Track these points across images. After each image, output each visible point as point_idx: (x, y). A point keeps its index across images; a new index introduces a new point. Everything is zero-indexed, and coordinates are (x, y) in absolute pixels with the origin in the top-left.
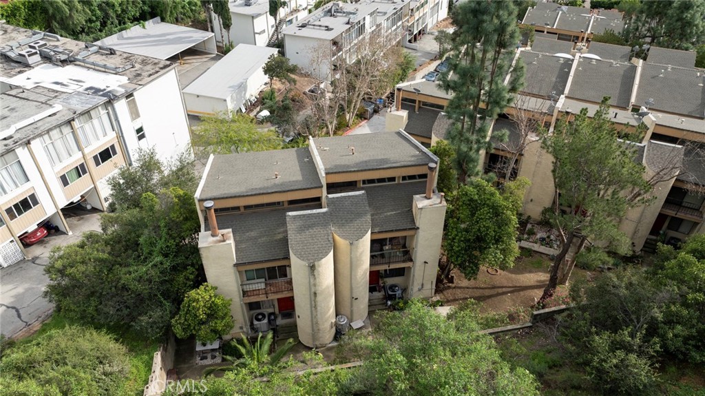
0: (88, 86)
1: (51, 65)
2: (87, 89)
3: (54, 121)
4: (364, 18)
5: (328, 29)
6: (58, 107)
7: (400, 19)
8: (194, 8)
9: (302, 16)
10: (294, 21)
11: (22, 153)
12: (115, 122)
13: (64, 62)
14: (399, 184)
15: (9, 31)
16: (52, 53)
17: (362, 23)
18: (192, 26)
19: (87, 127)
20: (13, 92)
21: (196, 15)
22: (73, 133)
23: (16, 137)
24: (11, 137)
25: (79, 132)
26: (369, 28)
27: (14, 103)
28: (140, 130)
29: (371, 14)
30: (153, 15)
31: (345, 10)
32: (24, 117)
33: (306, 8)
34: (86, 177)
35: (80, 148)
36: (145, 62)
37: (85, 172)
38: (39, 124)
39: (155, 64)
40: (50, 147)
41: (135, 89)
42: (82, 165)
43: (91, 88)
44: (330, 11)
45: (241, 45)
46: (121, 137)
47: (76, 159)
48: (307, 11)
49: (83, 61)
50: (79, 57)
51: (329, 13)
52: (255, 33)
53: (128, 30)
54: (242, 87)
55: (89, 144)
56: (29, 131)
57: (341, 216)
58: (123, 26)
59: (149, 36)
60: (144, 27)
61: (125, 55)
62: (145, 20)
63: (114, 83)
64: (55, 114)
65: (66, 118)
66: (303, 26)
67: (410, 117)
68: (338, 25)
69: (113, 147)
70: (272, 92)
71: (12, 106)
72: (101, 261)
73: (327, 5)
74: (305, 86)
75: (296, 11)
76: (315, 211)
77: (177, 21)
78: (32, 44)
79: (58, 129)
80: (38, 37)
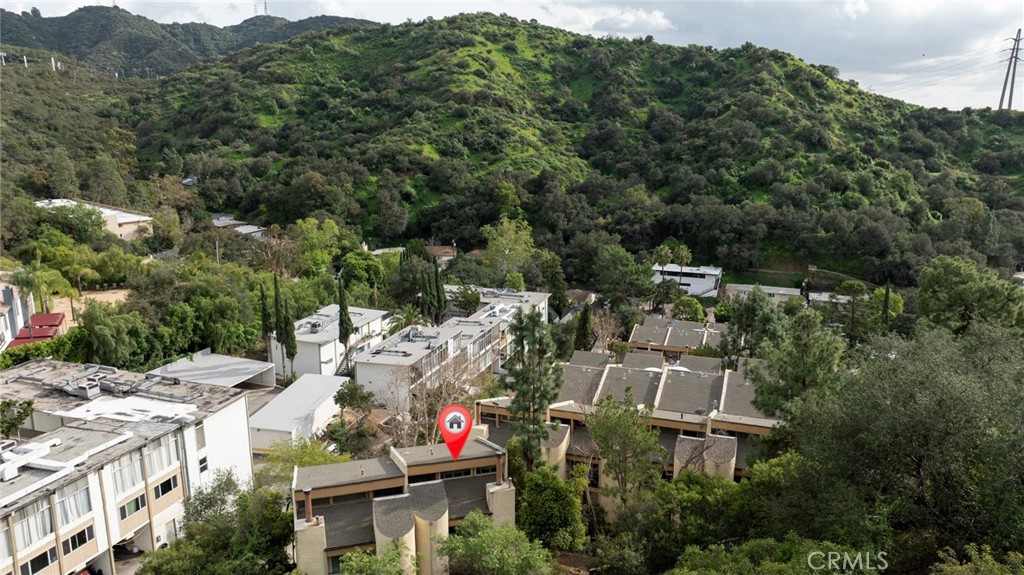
0: (155, 415)
1: (110, 397)
2: (153, 418)
3: (125, 447)
4: (447, 343)
5: (406, 354)
6: (128, 434)
7: (489, 342)
8: (250, 337)
9: (376, 342)
10: (366, 348)
11: (93, 478)
12: (181, 451)
13: (126, 394)
14: (474, 477)
15: (58, 366)
16: (113, 385)
17: (444, 347)
18: (246, 357)
19: (155, 454)
20: (75, 424)
21: (252, 345)
22: (142, 460)
23: (89, 463)
24: (83, 464)
25: (146, 460)
26: (452, 353)
27: (78, 434)
28: (203, 461)
29: (455, 338)
30: (202, 347)
31: (425, 335)
32: (93, 446)
33: (380, 334)
34: (143, 510)
35: (144, 478)
36: (213, 390)
37: (143, 505)
38: (110, 451)
39: (225, 392)
40: (118, 474)
41: (206, 416)
42: (142, 496)
43: (158, 417)
44: (407, 336)
45: (305, 375)
46: (184, 468)
47: (137, 489)
48: (381, 337)
49: (147, 392)
50: (141, 388)
51: (407, 338)
52: (321, 363)
53: (174, 363)
54: (309, 419)
55: (153, 473)
56: (101, 457)
57: (421, 502)
58: (168, 359)
59: (197, 369)
60: (191, 360)
61: (191, 385)
62: (193, 351)
63: (183, 411)
64: (125, 441)
65: (138, 444)
66: (378, 353)
67: (490, 431)
68: (417, 350)
69: (175, 478)
70: (343, 424)
71: (77, 437)
72: (196, 558)
73: (404, 330)
74: (379, 419)
75: (369, 337)
76: (398, 496)
77: (229, 352)
78: (91, 377)
79: (128, 456)
80: (94, 370)
